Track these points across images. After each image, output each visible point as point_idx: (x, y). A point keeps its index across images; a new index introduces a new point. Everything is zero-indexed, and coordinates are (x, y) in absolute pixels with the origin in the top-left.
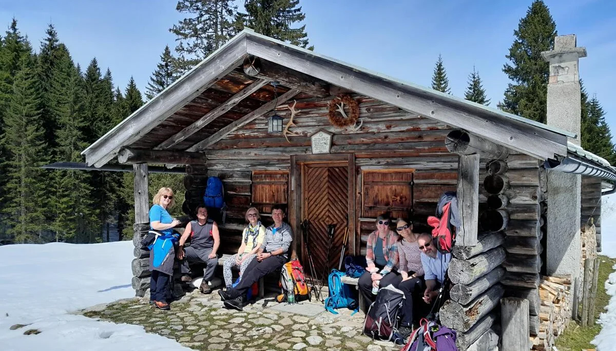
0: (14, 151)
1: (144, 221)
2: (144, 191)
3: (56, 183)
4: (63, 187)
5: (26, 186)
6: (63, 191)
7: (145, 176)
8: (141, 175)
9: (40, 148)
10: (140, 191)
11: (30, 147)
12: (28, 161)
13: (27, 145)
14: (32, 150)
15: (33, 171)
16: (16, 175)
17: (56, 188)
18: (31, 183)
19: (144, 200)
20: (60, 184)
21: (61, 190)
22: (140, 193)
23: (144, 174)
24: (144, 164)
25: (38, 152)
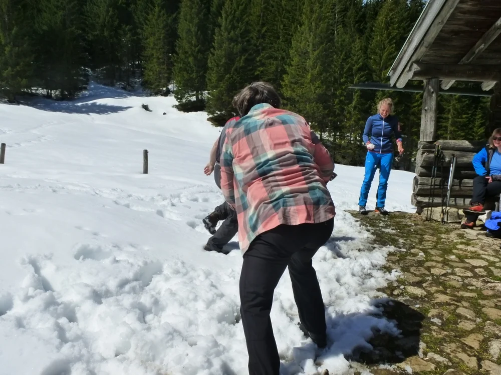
0: (445, 107)
1: (426, 138)
2: (430, 108)
3: (473, 132)
4: (479, 136)
5: (451, 133)
6: (479, 139)
7: (433, 92)
8: (429, 91)
9: (465, 104)
10: (426, 108)
11: (456, 103)
12: (454, 114)
13: (454, 102)
14: (458, 106)
15: (457, 122)
16: (444, 124)
17: (473, 136)
18: (454, 131)
19: (429, 116)
20: (477, 133)
21: (477, 138)
22: (426, 110)
23: (432, 90)
24: (434, 80)
25: (463, 107)
